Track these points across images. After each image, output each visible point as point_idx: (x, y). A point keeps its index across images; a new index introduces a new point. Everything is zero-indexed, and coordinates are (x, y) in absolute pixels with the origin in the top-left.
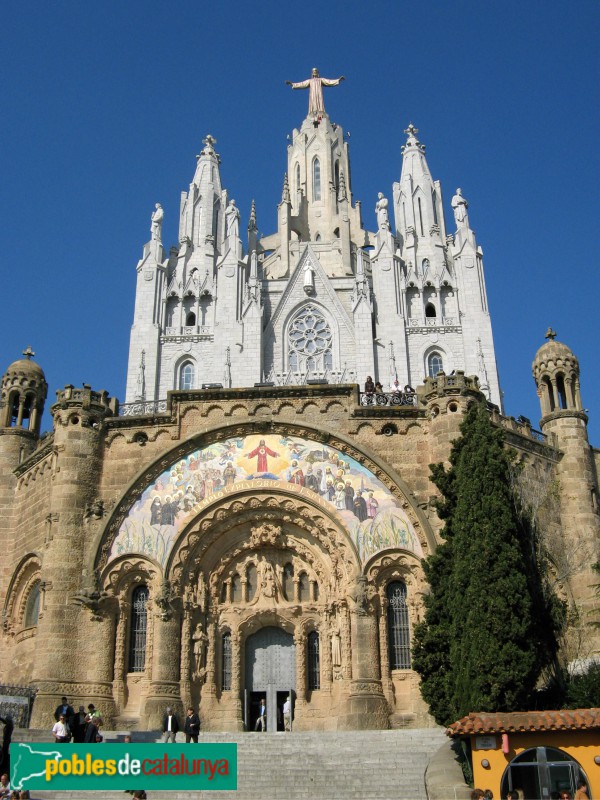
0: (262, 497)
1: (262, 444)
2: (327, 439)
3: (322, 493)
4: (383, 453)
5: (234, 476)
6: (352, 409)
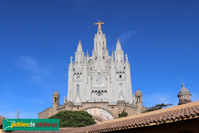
0: (95, 117)
1: (95, 110)
2: (104, 109)
3: (103, 116)
5: (91, 114)
6: (107, 105)
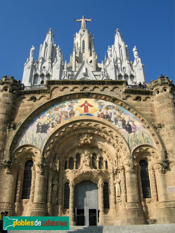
0: (86, 123)
1: (86, 102)
2: (114, 100)
3: (112, 122)
4: (137, 107)
5: (74, 114)
6: (124, 90)
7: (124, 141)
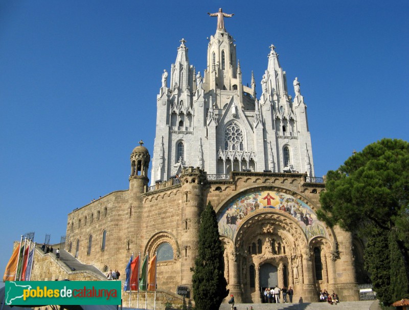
0: (270, 215)
1: (268, 194)
2: (294, 194)
3: (292, 214)
4: (313, 200)
5: (259, 206)
6: (302, 183)
7: (302, 232)
